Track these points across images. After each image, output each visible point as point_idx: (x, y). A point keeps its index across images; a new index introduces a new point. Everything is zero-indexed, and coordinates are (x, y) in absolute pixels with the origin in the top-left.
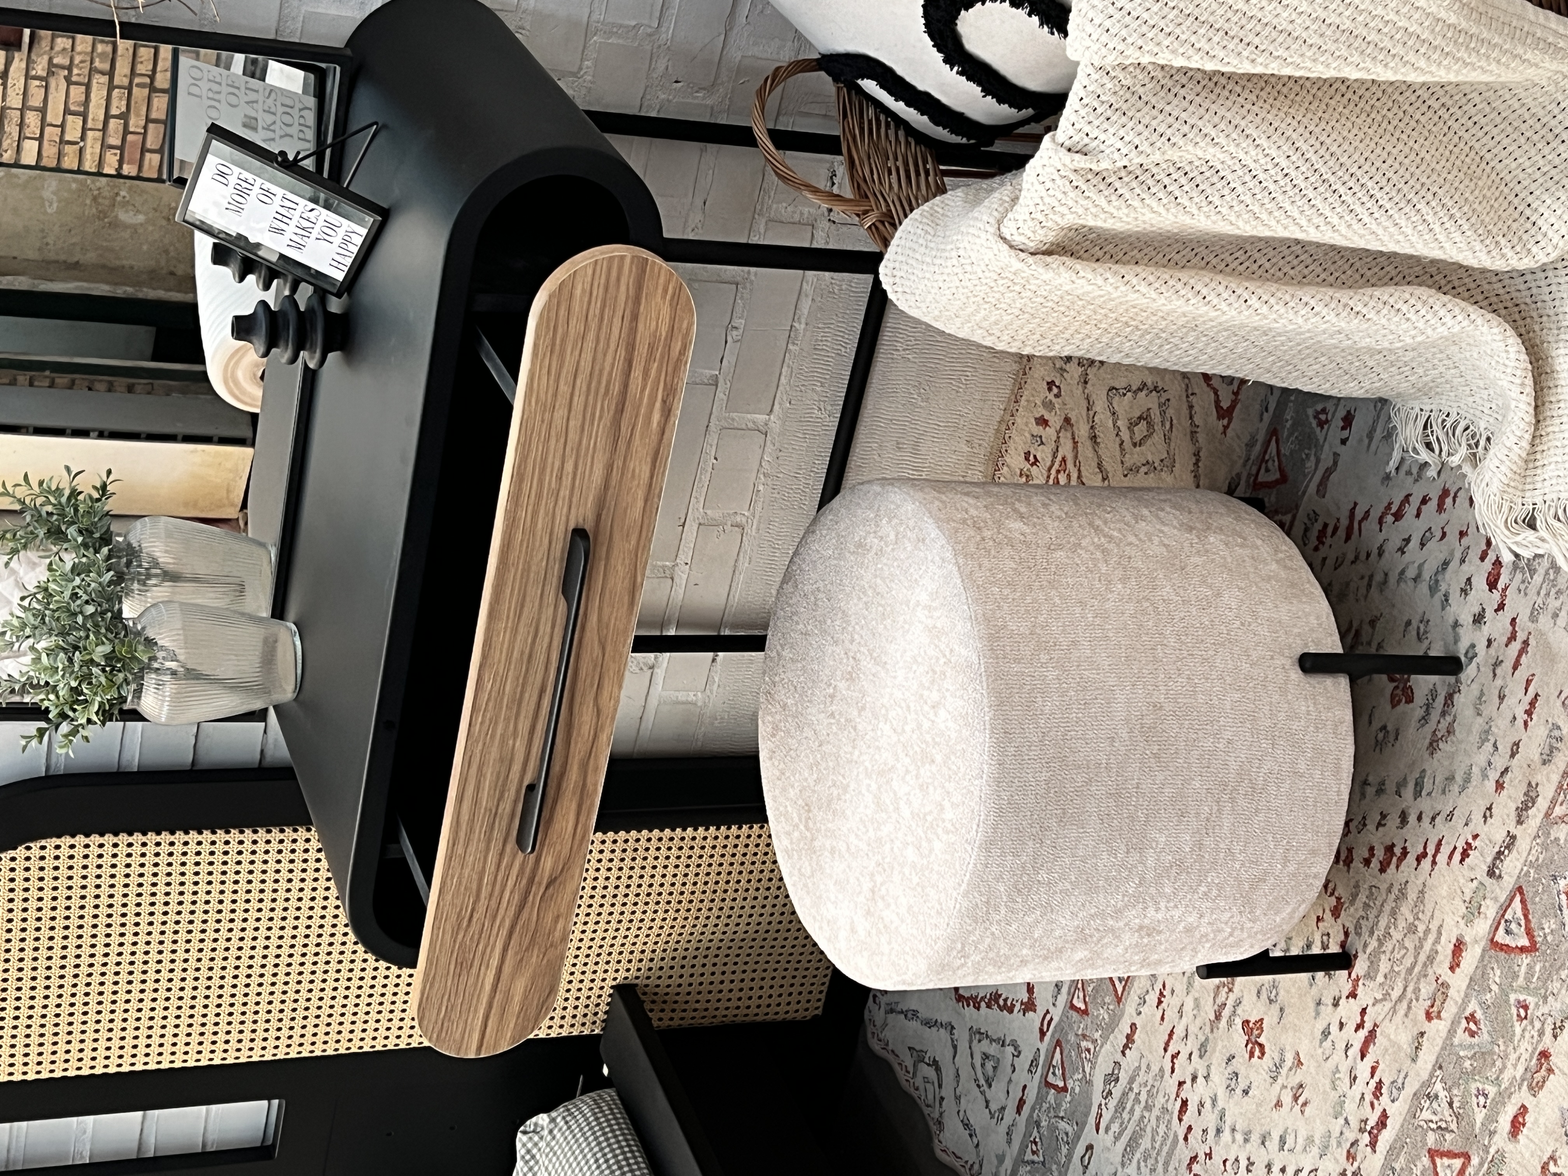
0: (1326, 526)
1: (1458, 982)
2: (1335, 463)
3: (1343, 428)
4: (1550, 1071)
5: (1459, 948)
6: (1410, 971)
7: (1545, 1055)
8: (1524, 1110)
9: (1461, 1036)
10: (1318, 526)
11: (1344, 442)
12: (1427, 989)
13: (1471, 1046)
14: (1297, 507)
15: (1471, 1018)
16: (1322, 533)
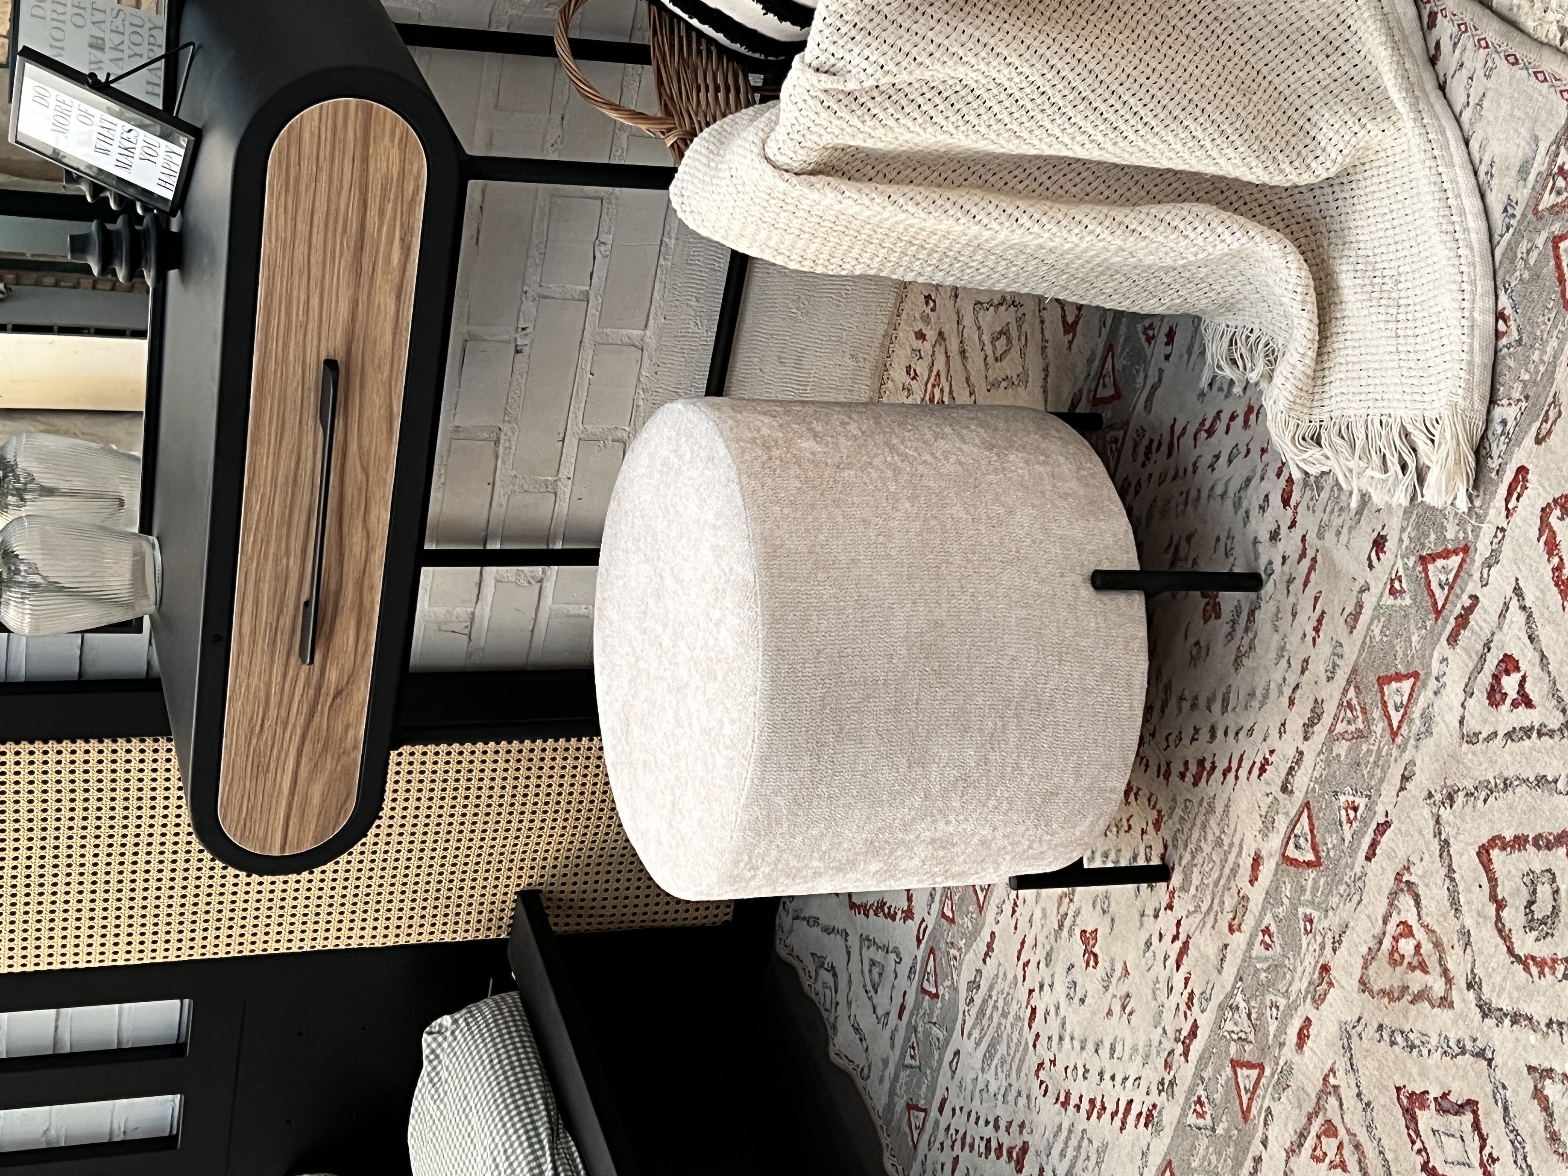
0: (1151, 441)
1: (1256, 895)
2: (1160, 379)
3: (1167, 344)
4: (1331, 984)
5: (1257, 861)
6: (1216, 883)
7: (1325, 968)
8: (1308, 1021)
9: (1258, 950)
10: (1145, 442)
11: (1167, 357)
12: (1230, 902)
13: (1266, 959)
14: (1127, 423)
15: (1266, 931)
16: (1149, 448)
